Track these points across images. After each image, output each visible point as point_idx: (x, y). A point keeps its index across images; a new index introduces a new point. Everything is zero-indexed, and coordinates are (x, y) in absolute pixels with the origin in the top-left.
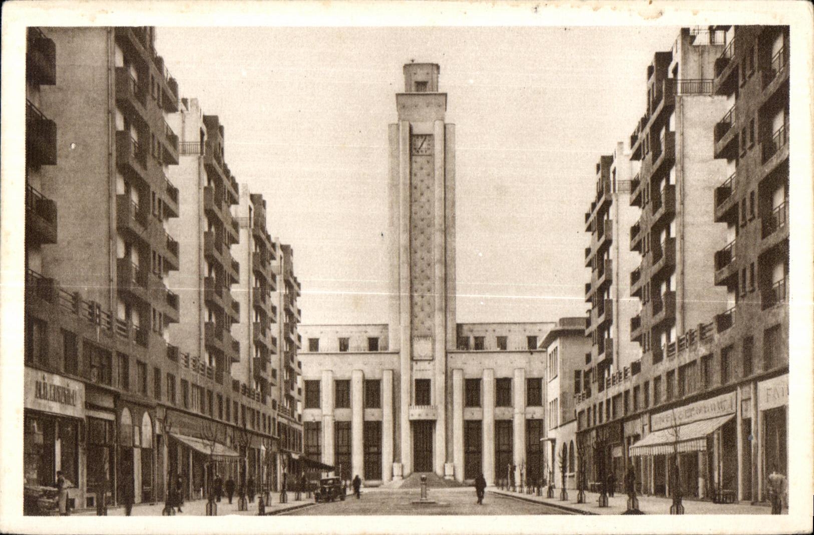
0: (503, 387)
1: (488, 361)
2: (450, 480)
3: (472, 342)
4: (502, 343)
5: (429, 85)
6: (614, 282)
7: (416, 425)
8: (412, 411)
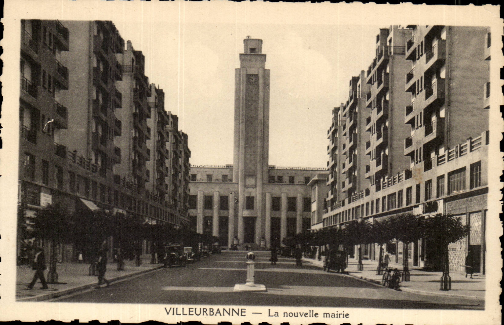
0: (292, 202)
1: (285, 189)
2: (263, 247)
3: (276, 179)
4: (292, 180)
5: (257, 50)
6: (338, 165)
7: (246, 219)
8: (244, 212)
